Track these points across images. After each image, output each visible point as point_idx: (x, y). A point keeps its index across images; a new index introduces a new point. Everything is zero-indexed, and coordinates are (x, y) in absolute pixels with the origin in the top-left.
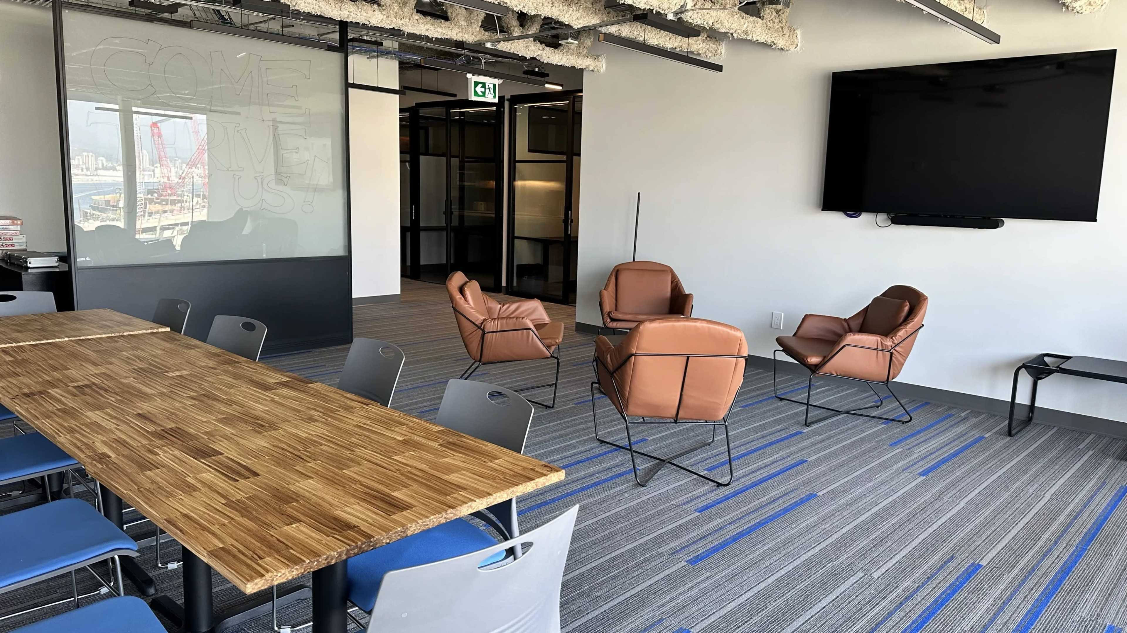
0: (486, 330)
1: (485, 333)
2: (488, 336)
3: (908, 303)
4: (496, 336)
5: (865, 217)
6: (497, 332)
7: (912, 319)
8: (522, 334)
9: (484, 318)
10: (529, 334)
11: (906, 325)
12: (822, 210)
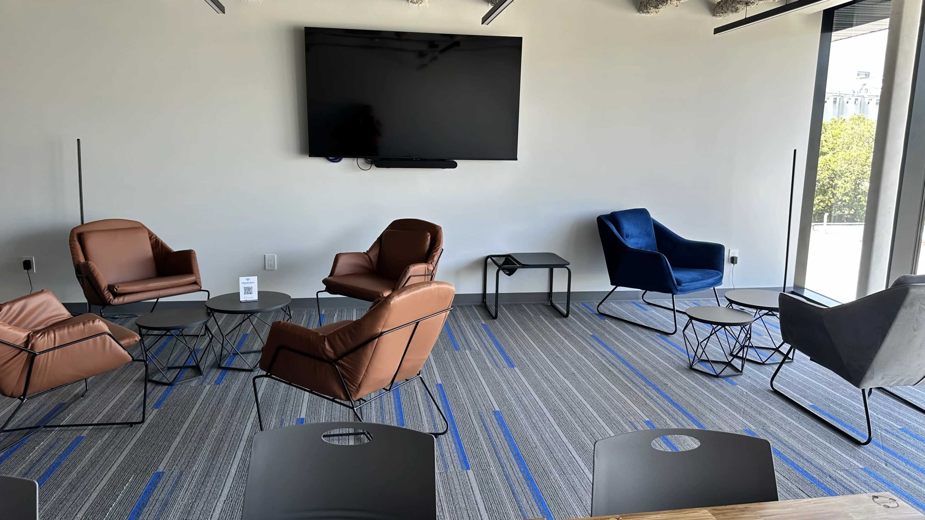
0: (37, 351)
1: (35, 355)
2: (40, 360)
3: (429, 233)
4: (53, 354)
5: (345, 162)
6: (54, 349)
7: (439, 246)
8: (95, 342)
9: (26, 334)
10: (104, 341)
11: (437, 251)
12: (310, 156)
